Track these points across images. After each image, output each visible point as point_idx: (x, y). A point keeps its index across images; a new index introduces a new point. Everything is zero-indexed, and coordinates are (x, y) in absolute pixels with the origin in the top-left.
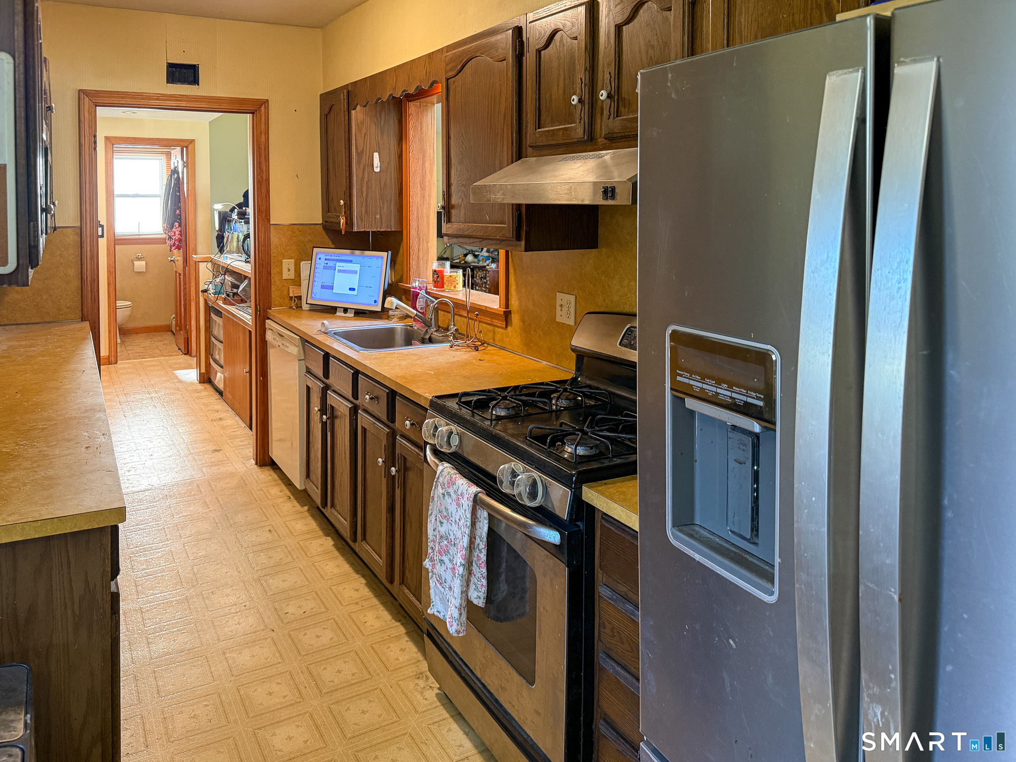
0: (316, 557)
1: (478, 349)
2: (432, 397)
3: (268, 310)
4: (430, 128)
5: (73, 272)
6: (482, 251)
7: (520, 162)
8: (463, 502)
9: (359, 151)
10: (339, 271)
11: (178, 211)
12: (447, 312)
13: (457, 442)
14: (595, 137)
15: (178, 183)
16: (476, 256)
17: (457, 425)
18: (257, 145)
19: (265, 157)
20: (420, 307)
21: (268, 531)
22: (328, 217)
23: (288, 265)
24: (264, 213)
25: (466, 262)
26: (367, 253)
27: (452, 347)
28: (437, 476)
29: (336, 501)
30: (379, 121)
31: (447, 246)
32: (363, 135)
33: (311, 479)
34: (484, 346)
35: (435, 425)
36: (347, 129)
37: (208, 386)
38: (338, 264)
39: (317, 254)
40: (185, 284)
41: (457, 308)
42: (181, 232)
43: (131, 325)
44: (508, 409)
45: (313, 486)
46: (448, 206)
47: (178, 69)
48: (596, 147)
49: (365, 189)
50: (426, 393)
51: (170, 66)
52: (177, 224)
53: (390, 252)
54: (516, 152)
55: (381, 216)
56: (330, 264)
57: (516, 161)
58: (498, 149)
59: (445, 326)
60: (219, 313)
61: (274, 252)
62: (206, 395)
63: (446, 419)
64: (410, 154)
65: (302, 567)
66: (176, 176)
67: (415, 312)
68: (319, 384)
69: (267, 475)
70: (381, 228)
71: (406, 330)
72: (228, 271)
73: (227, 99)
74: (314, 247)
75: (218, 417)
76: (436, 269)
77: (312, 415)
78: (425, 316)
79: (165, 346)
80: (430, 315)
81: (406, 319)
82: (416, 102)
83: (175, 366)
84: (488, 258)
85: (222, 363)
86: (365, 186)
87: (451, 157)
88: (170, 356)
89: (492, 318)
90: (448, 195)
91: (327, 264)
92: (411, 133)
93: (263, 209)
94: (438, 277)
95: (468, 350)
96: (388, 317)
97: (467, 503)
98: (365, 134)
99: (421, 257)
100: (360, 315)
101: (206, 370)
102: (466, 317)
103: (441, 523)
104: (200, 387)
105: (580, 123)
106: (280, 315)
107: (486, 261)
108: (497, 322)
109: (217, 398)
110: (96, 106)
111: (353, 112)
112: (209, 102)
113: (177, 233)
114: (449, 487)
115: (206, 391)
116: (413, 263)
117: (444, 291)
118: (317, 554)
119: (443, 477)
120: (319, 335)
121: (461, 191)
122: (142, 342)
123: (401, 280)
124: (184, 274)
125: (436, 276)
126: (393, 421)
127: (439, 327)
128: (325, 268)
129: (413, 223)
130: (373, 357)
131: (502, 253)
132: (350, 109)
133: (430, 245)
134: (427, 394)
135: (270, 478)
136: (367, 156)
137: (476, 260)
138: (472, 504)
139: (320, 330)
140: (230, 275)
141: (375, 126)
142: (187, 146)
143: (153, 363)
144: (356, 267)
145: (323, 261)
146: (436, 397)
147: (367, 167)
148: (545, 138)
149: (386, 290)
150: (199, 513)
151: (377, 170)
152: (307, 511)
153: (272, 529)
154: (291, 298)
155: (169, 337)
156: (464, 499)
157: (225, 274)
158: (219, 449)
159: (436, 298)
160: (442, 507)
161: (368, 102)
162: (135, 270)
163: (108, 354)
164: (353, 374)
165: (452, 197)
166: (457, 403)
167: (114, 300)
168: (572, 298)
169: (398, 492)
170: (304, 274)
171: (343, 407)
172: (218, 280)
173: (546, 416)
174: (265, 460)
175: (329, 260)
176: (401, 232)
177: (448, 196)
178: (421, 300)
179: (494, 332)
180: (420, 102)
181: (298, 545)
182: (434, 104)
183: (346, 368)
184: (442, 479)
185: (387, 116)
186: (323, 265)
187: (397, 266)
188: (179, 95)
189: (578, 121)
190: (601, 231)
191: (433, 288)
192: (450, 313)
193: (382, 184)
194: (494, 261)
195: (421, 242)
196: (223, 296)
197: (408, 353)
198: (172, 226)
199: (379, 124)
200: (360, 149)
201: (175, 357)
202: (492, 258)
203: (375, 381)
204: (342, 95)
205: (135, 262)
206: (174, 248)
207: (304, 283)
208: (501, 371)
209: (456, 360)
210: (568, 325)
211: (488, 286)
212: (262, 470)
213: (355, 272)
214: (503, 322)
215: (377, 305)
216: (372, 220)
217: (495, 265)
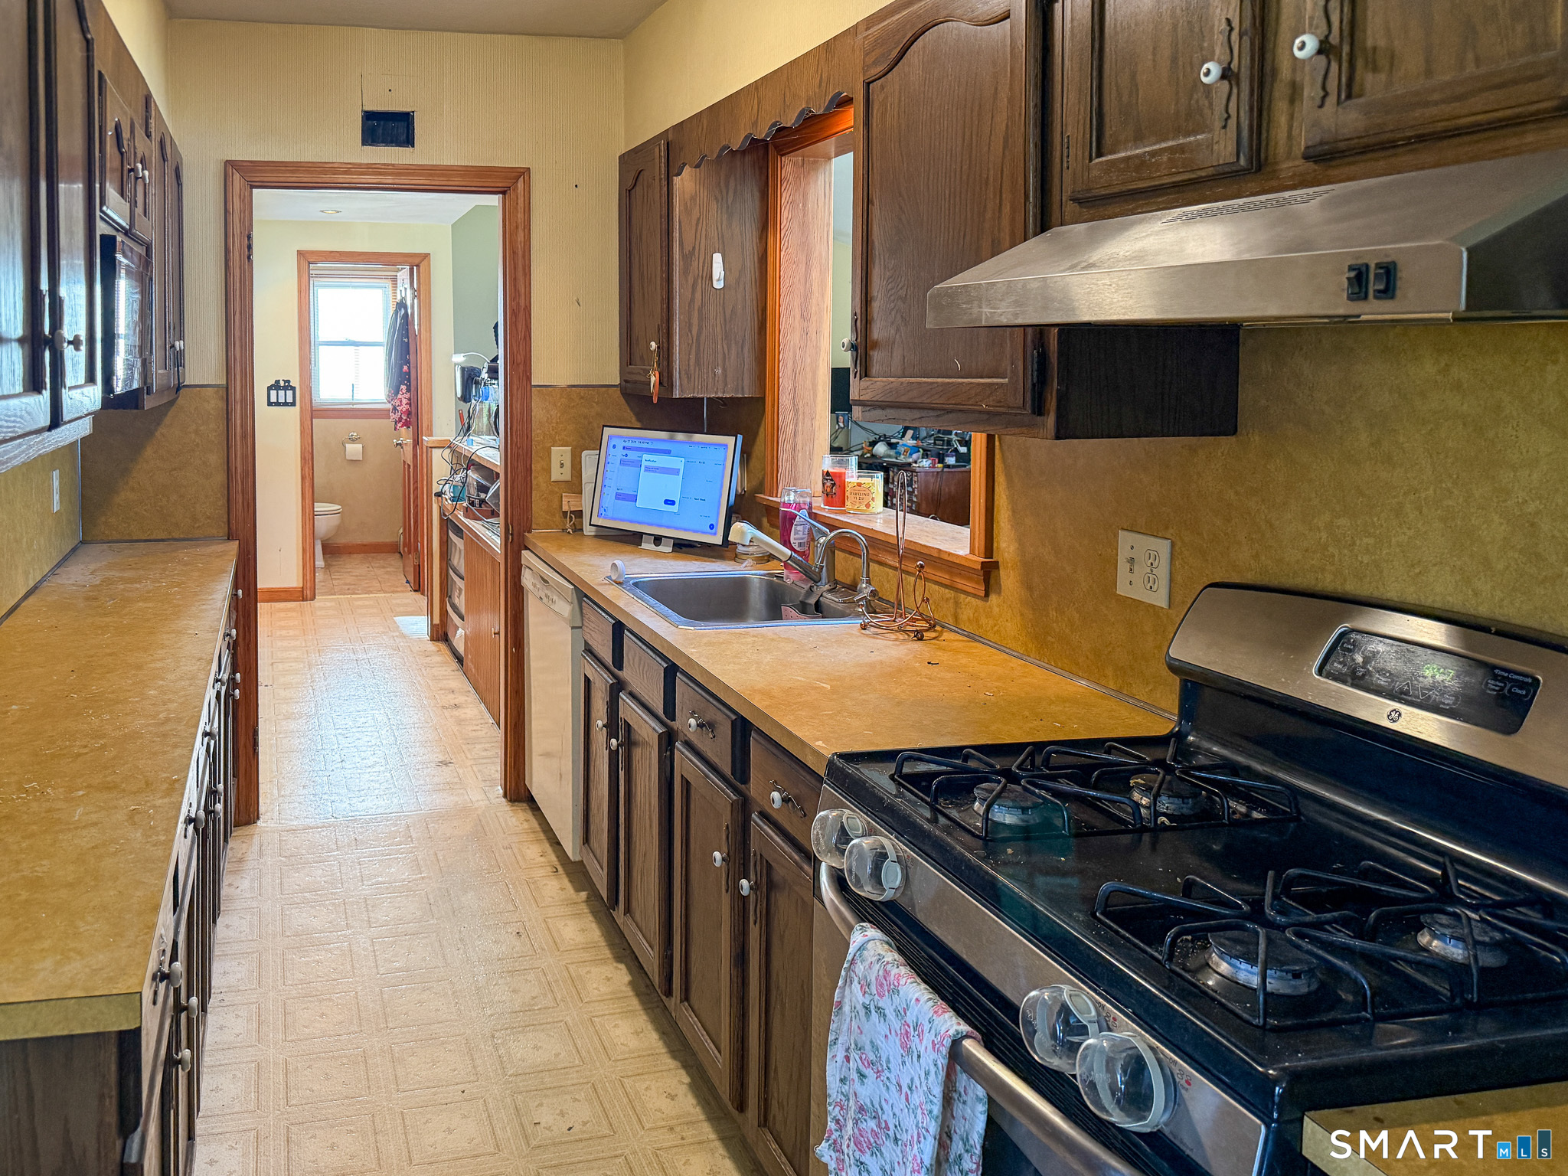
0: (597, 1004)
1: (923, 636)
2: (834, 755)
3: (526, 534)
4: (821, 204)
5: (215, 459)
6: (903, 436)
7: (1048, 234)
8: (922, 1050)
9: (686, 251)
10: (648, 469)
11: (405, 368)
12: (851, 553)
13: (898, 883)
14: (1271, 159)
15: (406, 321)
16: (892, 446)
17: (896, 838)
18: (510, 249)
19: (524, 269)
20: (797, 541)
21: (514, 933)
22: (629, 373)
23: (560, 455)
24: (521, 366)
25: (873, 456)
26: (698, 437)
27: (865, 629)
28: (849, 957)
29: (634, 904)
30: (724, 194)
31: (840, 427)
32: (694, 222)
33: (591, 845)
34: (935, 631)
35: (842, 827)
36: (664, 211)
37: (442, 646)
38: (646, 456)
39: (610, 437)
40: (416, 482)
41: (873, 547)
42: (409, 399)
43: (342, 540)
44: (1024, 810)
45: (596, 862)
46: (863, 343)
47: (382, 123)
48: (1274, 183)
49: (695, 321)
50: (818, 740)
51: (369, 116)
52: (403, 387)
53: (740, 437)
54: (1035, 215)
55: (724, 370)
56: (633, 455)
57: (1035, 235)
58: (989, 215)
59: (848, 581)
60: (459, 532)
61: (537, 433)
62: (438, 663)
63: (868, 815)
64: (782, 253)
65: (570, 1022)
66: (403, 311)
67: (788, 552)
68: (605, 676)
69: (517, 819)
70: (724, 393)
71: (770, 584)
72: (472, 463)
73: (460, 169)
74: (604, 426)
75: (452, 702)
76: (830, 470)
77: (593, 733)
78: (807, 557)
79: (387, 576)
80: (817, 560)
81: (769, 561)
82: (797, 156)
83: (398, 610)
84: (916, 449)
85: (463, 610)
86: (696, 314)
87: (873, 242)
88: (393, 592)
89: (951, 573)
90: (863, 320)
91: (626, 455)
92: (785, 215)
93: (520, 358)
94: (834, 485)
95: (901, 637)
96: (736, 557)
97: (934, 1060)
98: (699, 219)
99: (799, 447)
100: (684, 549)
101: (441, 620)
102: (895, 568)
103: (862, 1076)
104: (432, 647)
105: (1224, 127)
106: (545, 544)
107: (911, 454)
108: (962, 583)
109: (454, 668)
110: (252, 187)
111: (676, 180)
112: (431, 175)
113: (405, 401)
114: (881, 995)
115: (438, 654)
116: (784, 456)
117: (844, 513)
118: (599, 998)
119: (867, 964)
120: (607, 586)
121: (895, 310)
122: (354, 568)
123: (760, 488)
124: (415, 466)
125: (829, 484)
126: (745, 778)
127: (836, 582)
128: (623, 463)
129: (786, 383)
130: (705, 640)
131: (978, 441)
132: (671, 174)
133: (817, 424)
134: (820, 743)
135: (526, 825)
136: (701, 261)
137: (892, 452)
138: (945, 1062)
139: (609, 577)
140: (476, 469)
141: (717, 202)
142: (417, 263)
143: (367, 603)
144: (678, 463)
145: (619, 452)
146: (842, 756)
147: (700, 281)
148: (1118, 176)
149: (731, 507)
150: (404, 880)
151: (718, 285)
152: (587, 901)
153: (522, 931)
154: (565, 513)
155: (394, 562)
156: (924, 1042)
157: (468, 469)
158: (448, 760)
159: (832, 528)
160: (863, 1037)
161: (703, 157)
162: (348, 458)
163: (301, 586)
164: (665, 669)
165: (873, 325)
166: (892, 777)
167: (311, 503)
168: (1163, 547)
169: (754, 932)
170: (588, 473)
171: (648, 729)
172: (458, 478)
173: (1125, 839)
174: (519, 793)
175: (629, 448)
176: (761, 400)
177: (864, 322)
178: (800, 528)
179: (957, 603)
180: (803, 156)
181: (565, 973)
182: (830, 159)
183: (654, 656)
184: (862, 967)
185: (738, 186)
186: (619, 457)
187: (754, 462)
188: (382, 165)
189: (1218, 124)
190: (1247, 395)
191: (822, 506)
192: (859, 556)
193: (728, 312)
194: (927, 455)
195: (801, 418)
196: (465, 505)
197: (775, 637)
198: (397, 391)
199: (725, 199)
200: (688, 248)
201: (399, 594)
202: (924, 450)
203: (709, 693)
204: (657, 150)
205: (347, 445)
206: (399, 425)
207: (587, 489)
208: (982, 696)
209: (879, 658)
210: (1150, 605)
211: (915, 499)
212: (515, 808)
213: (676, 472)
214: (977, 583)
215: (715, 534)
216: (708, 377)
217: (930, 461)
